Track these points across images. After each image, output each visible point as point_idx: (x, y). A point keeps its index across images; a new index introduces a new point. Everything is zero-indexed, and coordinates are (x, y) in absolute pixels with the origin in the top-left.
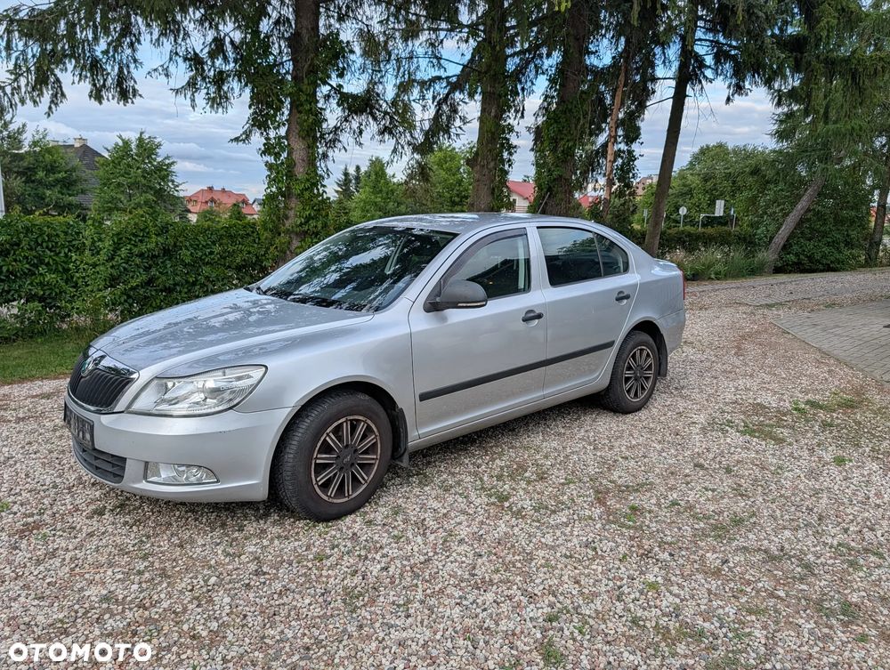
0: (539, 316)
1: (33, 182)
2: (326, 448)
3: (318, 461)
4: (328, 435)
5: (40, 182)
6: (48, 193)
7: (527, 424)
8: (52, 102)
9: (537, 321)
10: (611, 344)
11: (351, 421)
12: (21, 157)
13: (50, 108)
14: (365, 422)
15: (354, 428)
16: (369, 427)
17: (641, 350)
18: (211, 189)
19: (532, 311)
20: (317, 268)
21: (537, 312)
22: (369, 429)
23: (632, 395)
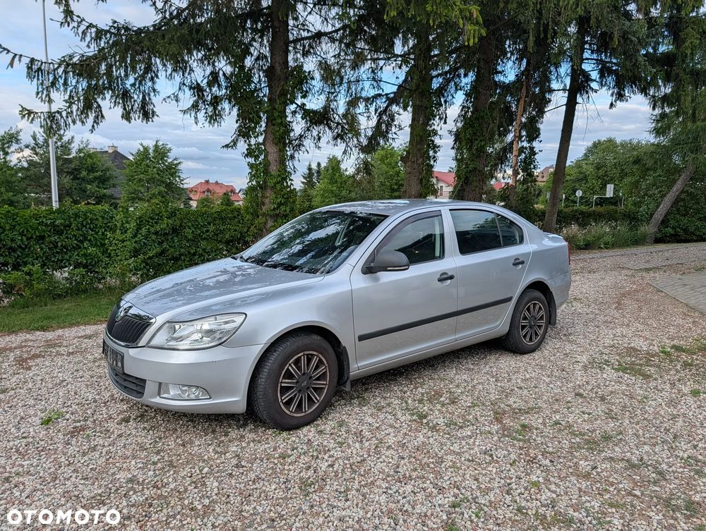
0: (451, 277)
1: (78, 179)
2: (289, 375)
3: (283, 385)
4: (290, 365)
5: (83, 179)
6: (89, 187)
7: (444, 362)
8: (95, 122)
9: (449, 281)
10: (509, 299)
11: (307, 355)
12: (69, 161)
13: (93, 126)
14: (318, 356)
15: (309, 360)
16: (320, 360)
17: (535, 304)
18: (207, 182)
19: (445, 273)
20: (285, 242)
21: (450, 274)
22: (320, 361)
23: (528, 339)
